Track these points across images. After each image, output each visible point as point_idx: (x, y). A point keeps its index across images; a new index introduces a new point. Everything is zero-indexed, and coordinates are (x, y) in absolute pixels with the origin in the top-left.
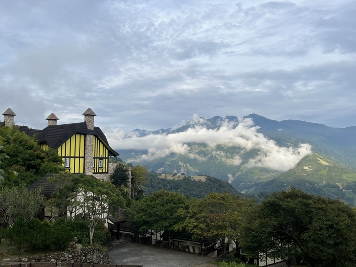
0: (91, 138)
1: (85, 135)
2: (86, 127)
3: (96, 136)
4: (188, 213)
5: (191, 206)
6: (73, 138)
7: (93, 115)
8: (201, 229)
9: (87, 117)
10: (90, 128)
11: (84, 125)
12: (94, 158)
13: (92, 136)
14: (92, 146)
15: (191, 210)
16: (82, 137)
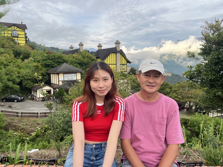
0: (118, 55)
1: (116, 53)
2: (116, 49)
3: (121, 54)
4: (171, 90)
5: (173, 87)
6: (111, 55)
7: (119, 43)
8: (179, 98)
9: (117, 44)
10: (118, 50)
11: (115, 48)
12: (121, 64)
13: (119, 54)
14: (119, 59)
15: (173, 89)
16: (115, 54)
